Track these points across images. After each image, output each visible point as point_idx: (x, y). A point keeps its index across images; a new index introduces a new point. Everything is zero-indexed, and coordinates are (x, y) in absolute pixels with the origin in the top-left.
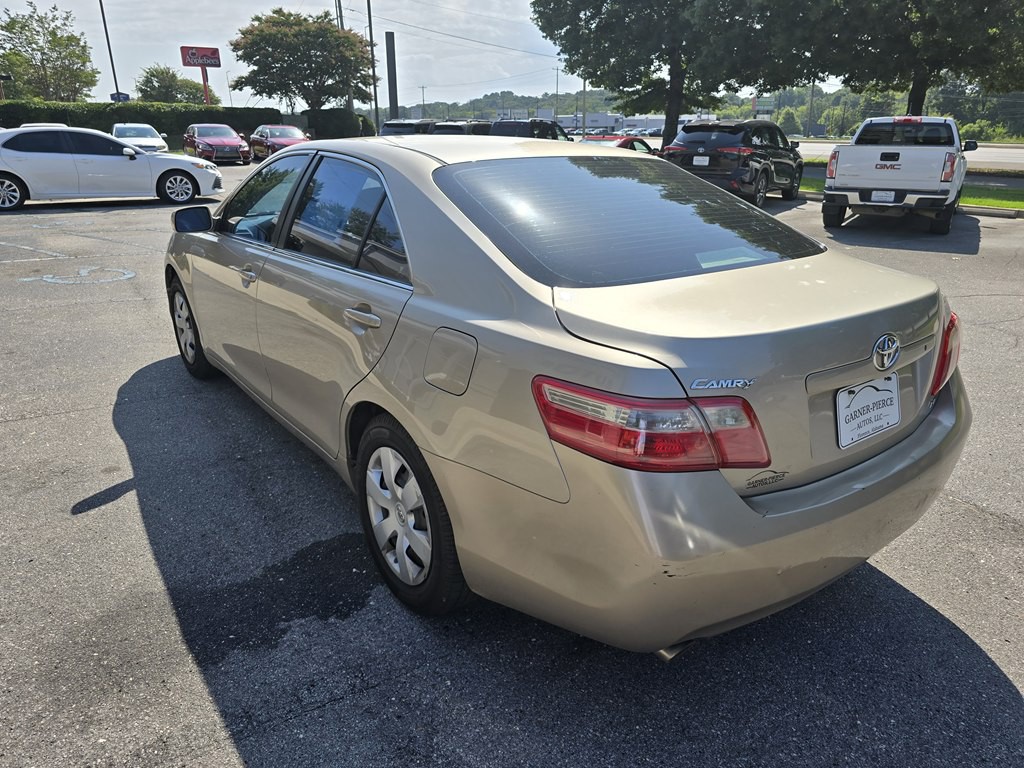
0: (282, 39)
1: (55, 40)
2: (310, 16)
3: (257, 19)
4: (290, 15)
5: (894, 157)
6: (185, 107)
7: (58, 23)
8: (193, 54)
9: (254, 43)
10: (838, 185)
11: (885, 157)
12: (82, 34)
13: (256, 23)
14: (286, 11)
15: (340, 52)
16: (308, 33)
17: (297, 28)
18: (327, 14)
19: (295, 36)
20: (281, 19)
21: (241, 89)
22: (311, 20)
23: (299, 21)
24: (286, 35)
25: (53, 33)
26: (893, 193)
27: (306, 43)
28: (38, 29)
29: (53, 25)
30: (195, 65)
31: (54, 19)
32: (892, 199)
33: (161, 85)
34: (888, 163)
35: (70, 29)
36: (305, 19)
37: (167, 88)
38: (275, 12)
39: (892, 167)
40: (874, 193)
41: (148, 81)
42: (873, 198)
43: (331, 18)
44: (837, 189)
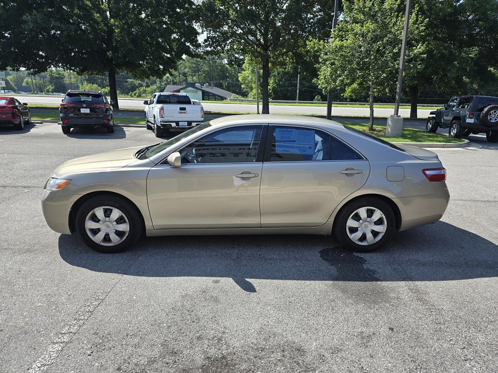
5: (184, 109)
10: (166, 120)
11: (181, 109)
26: (186, 123)
32: (187, 125)
34: (183, 111)
39: (184, 113)
40: (180, 123)
42: (180, 125)
44: (165, 122)
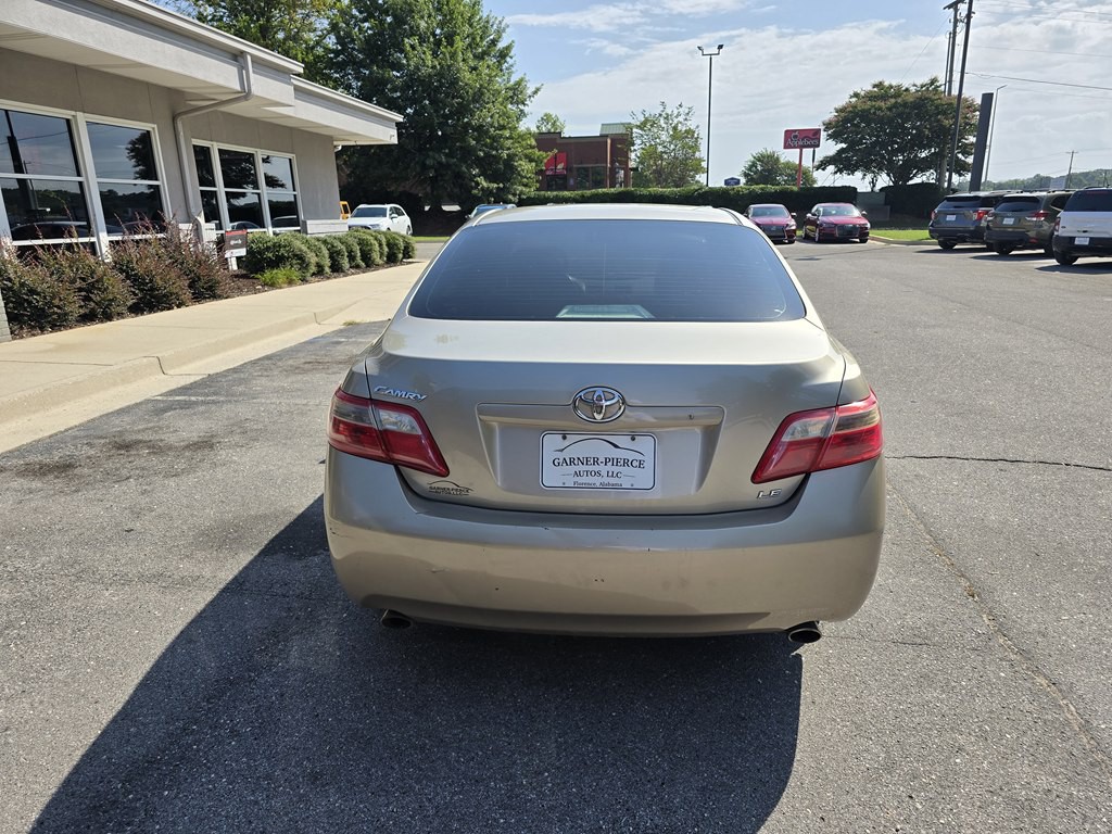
0: (874, 113)
1: (676, 135)
2: (915, 85)
3: (856, 95)
4: (891, 87)
6: (762, 189)
7: (681, 119)
8: (796, 137)
9: (846, 120)
12: (698, 127)
13: (854, 100)
14: (886, 84)
15: (939, 120)
16: (905, 104)
17: (893, 101)
18: (933, 81)
19: (890, 109)
20: (882, 92)
21: (823, 169)
22: (913, 89)
23: (899, 92)
24: (880, 109)
25: (675, 128)
27: (900, 115)
28: (664, 125)
29: (676, 121)
30: (795, 147)
31: (679, 115)
33: (765, 169)
35: (689, 123)
36: (907, 90)
37: (769, 171)
38: (875, 86)
41: (754, 165)
43: (938, 84)
